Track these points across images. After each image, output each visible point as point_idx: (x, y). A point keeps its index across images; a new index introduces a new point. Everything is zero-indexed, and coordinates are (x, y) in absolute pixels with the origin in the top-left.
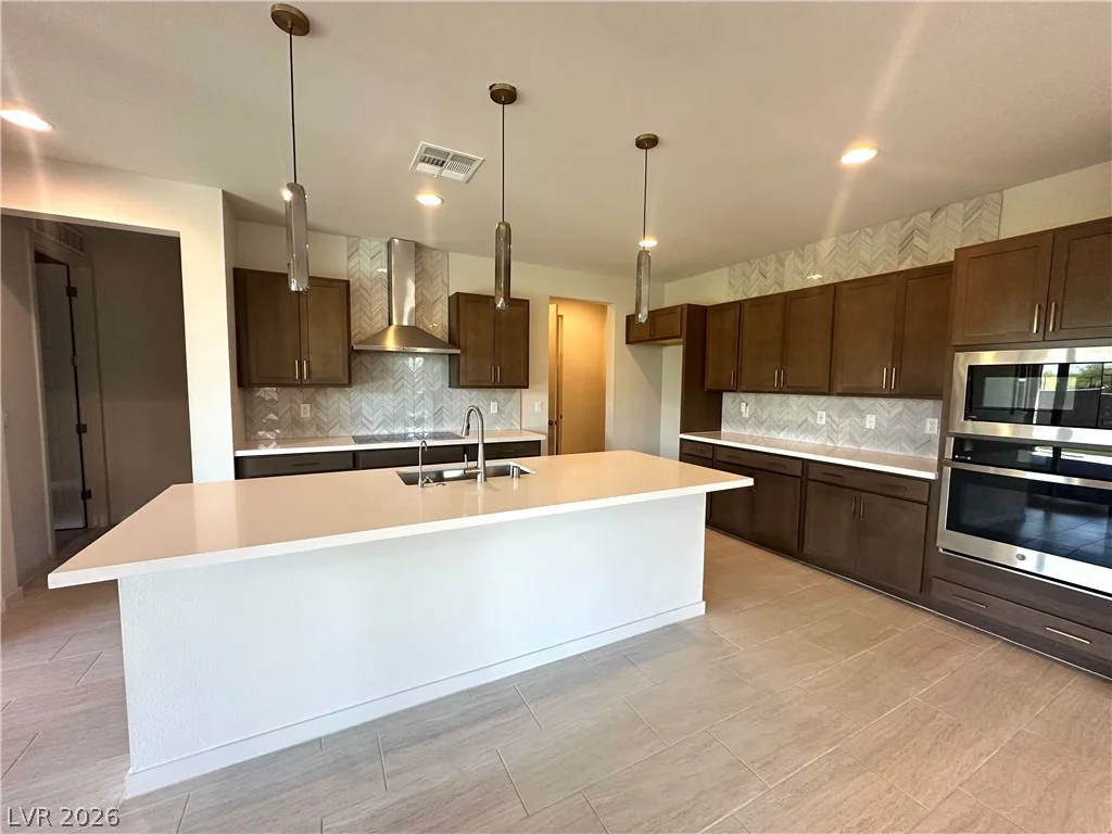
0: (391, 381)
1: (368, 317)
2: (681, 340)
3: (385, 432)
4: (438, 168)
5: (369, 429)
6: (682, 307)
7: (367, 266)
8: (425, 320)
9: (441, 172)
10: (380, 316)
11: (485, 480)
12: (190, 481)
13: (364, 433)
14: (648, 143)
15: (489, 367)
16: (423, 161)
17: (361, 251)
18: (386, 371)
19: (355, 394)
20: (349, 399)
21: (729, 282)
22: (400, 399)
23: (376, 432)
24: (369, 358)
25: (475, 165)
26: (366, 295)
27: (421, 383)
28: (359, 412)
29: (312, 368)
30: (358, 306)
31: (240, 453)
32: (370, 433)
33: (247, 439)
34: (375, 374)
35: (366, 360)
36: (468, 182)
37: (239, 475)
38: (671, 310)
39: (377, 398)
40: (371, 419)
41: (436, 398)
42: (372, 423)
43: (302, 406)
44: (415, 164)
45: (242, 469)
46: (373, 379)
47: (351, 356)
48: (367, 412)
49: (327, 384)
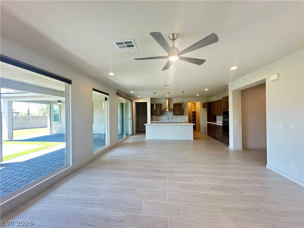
1: (163, 108)
6: (207, 102)
7: (163, 102)
8: (170, 107)
15: (178, 113)
17: (163, 100)
19: (162, 116)
27: (170, 115)
29: (158, 113)
30: (162, 106)
34: (164, 114)
35: (163, 112)
39: (164, 117)
41: (172, 117)
42: (164, 120)
43: (157, 118)
47: (161, 112)
48: (163, 118)
49: (159, 115)
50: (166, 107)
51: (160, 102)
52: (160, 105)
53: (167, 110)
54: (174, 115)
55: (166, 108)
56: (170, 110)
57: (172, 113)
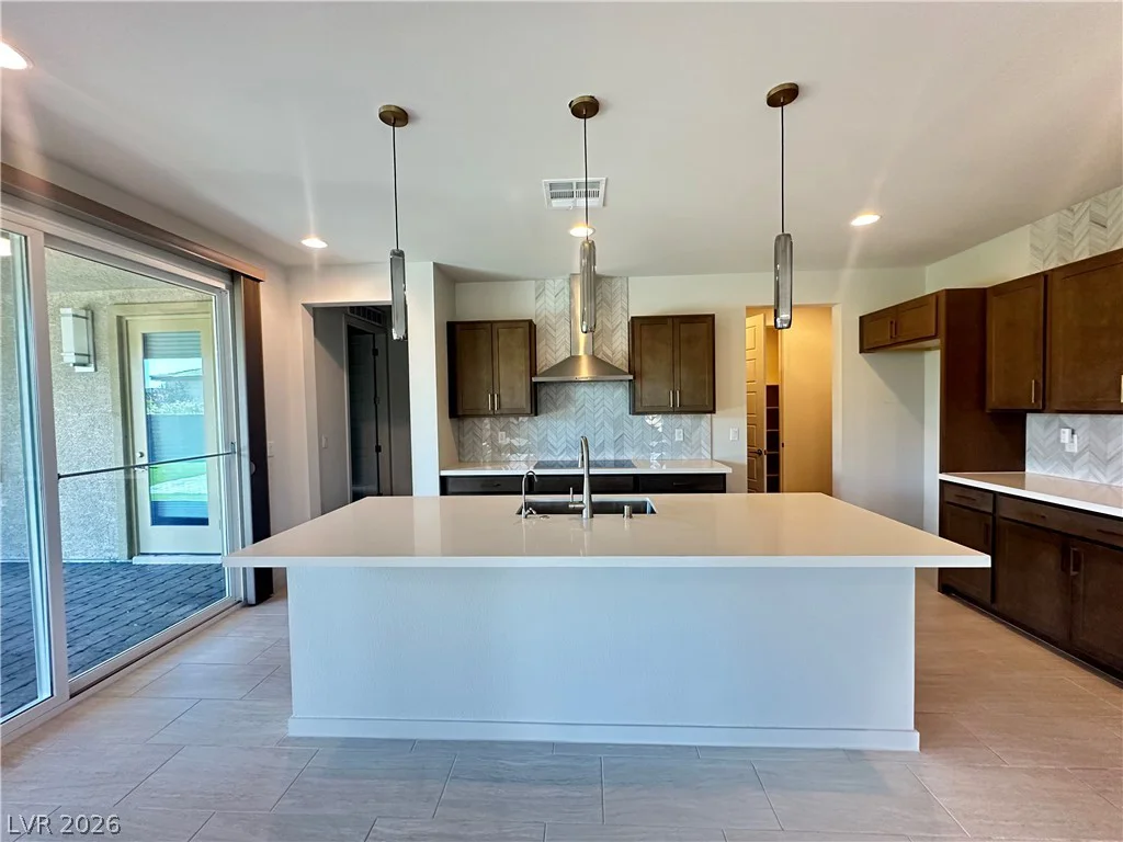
0: (573, 410)
1: (552, 352)
2: (937, 342)
3: (568, 459)
4: (571, 200)
5: (553, 454)
6: (936, 295)
7: (552, 304)
8: (605, 348)
9: (575, 202)
10: (563, 348)
11: (592, 517)
12: (410, 493)
13: (550, 458)
14: (784, 96)
15: (666, 391)
16: (553, 196)
17: (547, 292)
18: (568, 398)
19: (540, 420)
20: (536, 426)
21: (1031, 245)
22: (582, 425)
23: (559, 459)
24: (553, 388)
25: (602, 186)
26: (553, 333)
27: (602, 410)
28: (545, 439)
29: (503, 399)
30: (543, 343)
31: (444, 473)
32: (554, 459)
33: (460, 461)
34: (558, 403)
35: (552, 390)
36: (604, 205)
37: (444, 491)
38: (919, 303)
39: (561, 425)
40: (555, 444)
41: (617, 424)
42: (556, 449)
43: (500, 433)
44: (549, 203)
45: (446, 486)
46: (557, 409)
47: (535, 389)
48: (552, 438)
49: (517, 414)
50: (574, 345)
51: (522, 304)
52: (521, 332)
53: (584, 371)
54: (634, 411)
55: (572, 360)
56: (603, 368)
57: (619, 396)
